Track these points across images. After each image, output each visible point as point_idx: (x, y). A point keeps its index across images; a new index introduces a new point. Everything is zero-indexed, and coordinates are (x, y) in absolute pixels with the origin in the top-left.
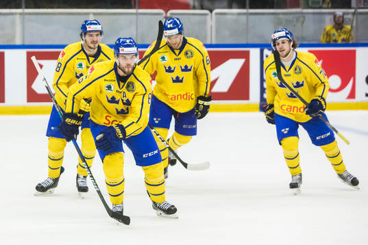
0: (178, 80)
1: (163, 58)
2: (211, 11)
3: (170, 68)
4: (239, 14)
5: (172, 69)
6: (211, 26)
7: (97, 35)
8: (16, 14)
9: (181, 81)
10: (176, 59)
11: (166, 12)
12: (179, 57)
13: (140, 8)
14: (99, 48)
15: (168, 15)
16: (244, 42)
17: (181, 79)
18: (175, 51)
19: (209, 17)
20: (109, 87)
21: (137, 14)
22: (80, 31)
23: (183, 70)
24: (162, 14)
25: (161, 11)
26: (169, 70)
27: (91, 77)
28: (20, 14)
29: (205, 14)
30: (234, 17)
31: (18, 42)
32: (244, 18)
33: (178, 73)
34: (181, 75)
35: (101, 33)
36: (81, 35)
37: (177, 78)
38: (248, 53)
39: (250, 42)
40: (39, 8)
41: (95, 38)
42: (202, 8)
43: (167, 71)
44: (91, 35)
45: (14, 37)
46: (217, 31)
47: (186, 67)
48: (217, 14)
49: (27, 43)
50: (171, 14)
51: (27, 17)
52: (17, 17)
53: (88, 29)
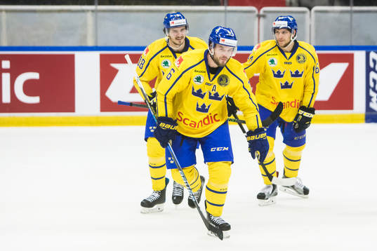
0: (286, 86)
1: (272, 61)
2: (310, 9)
3: (279, 72)
4: (342, 12)
5: (282, 74)
6: (310, 26)
7: (182, 30)
8: (88, 11)
9: (290, 87)
10: (286, 63)
11: (259, 10)
12: (290, 61)
13: (229, 5)
14: (187, 41)
15: (261, 12)
16: (347, 44)
17: (290, 84)
18: (286, 54)
19: (307, 16)
20: (198, 79)
21: (225, 12)
22: (163, 26)
23: (292, 76)
24: (254, 12)
25: (253, 8)
26: (279, 75)
27: (179, 68)
28: (93, 11)
29: (304, 12)
30: (337, 15)
31: (90, 43)
32: (347, 16)
33: (287, 78)
34: (290, 80)
35: (186, 27)
36: (164, 31)
37: (287, 83)
38: (352, 56)
39: (354, 44)
40: (114, 4)
41: (180, 34)
42: (300, 5)
43: (275, 76)
44: (176, 31)
45: (85, 37)
46: (317, 31)
47: (297, 72)
48: (316, 11)
49: (100, 44)
50: (265, 12)
51: (100, 14)
52: (89, 15)
53: (171, 25)
